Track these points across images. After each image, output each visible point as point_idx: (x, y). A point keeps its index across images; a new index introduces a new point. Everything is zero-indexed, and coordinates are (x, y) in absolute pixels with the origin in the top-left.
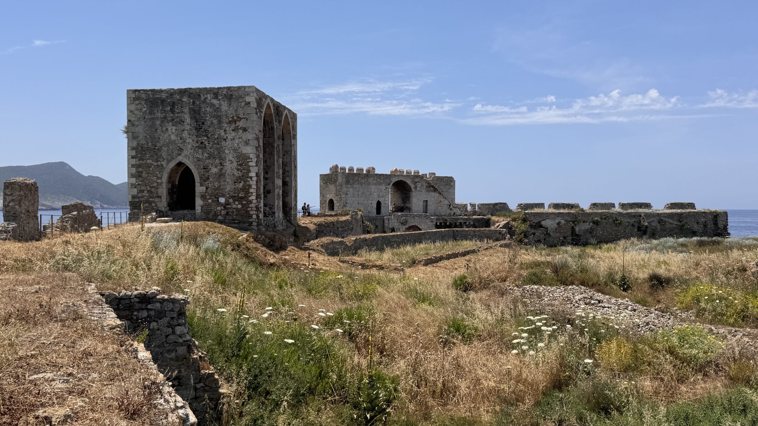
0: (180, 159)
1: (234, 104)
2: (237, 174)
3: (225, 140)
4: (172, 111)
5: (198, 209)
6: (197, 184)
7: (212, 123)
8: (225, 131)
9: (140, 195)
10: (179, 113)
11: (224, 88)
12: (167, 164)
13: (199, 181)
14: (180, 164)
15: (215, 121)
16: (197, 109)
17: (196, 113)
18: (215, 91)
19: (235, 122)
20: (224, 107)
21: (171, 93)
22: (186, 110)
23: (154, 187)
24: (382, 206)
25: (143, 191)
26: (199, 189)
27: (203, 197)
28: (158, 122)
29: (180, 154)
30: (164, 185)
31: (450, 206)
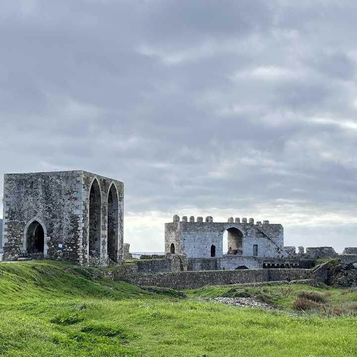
0: (35, 218)
1: (70, 182)
2: (71, 228)
3: (63, 206)
4: (31, 187)
5: (45, 252)
6: (45, 235)
7: (56, 195)
8: (64, 200)
9: (9, 243)
10: (35, 189)
11: (64, 172)
12: (27, 222)
13: (46, 233)
14: (35, 222)
15: (58, 194)
16: (46, 185)
17: (46, 188)
18: (58, 174)
19: (70, 194)
20: (64, 184)
21: (31, 176)
22: (40, 187)
23: (19, 237)
24: (216, 249)
25: (11, 240)
26: (46, 238)
27: (49, 244)
28: (23, 195)
29: (35, 216)
30: (25, 237)
31: (278, 249)
